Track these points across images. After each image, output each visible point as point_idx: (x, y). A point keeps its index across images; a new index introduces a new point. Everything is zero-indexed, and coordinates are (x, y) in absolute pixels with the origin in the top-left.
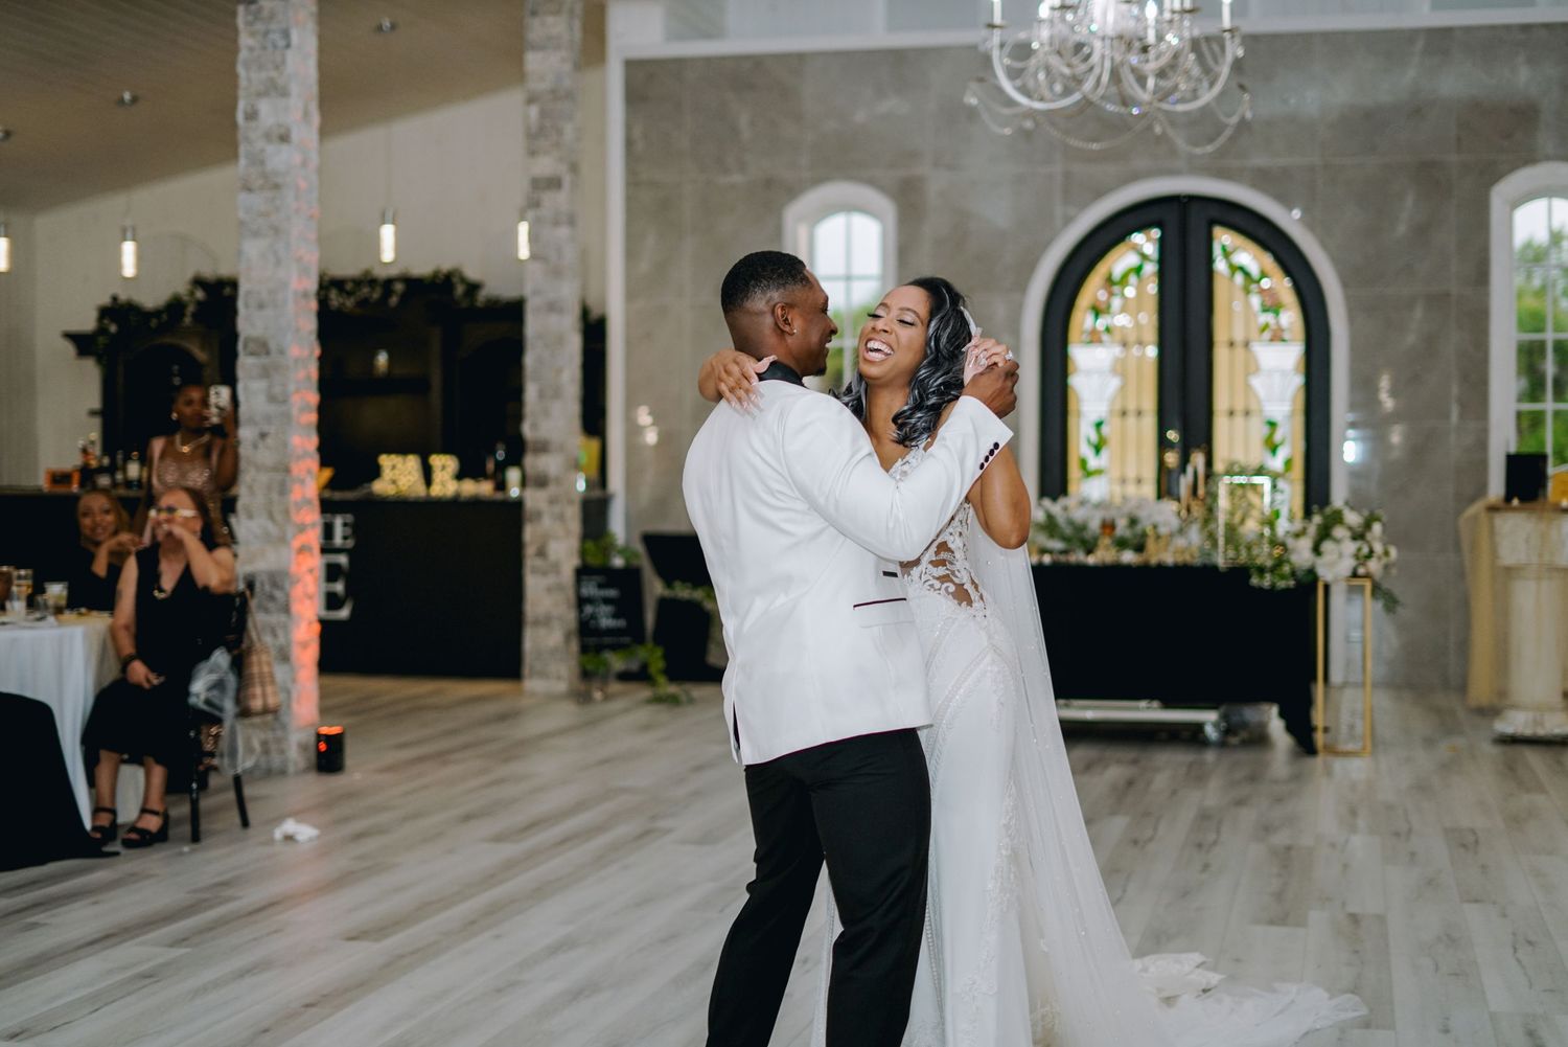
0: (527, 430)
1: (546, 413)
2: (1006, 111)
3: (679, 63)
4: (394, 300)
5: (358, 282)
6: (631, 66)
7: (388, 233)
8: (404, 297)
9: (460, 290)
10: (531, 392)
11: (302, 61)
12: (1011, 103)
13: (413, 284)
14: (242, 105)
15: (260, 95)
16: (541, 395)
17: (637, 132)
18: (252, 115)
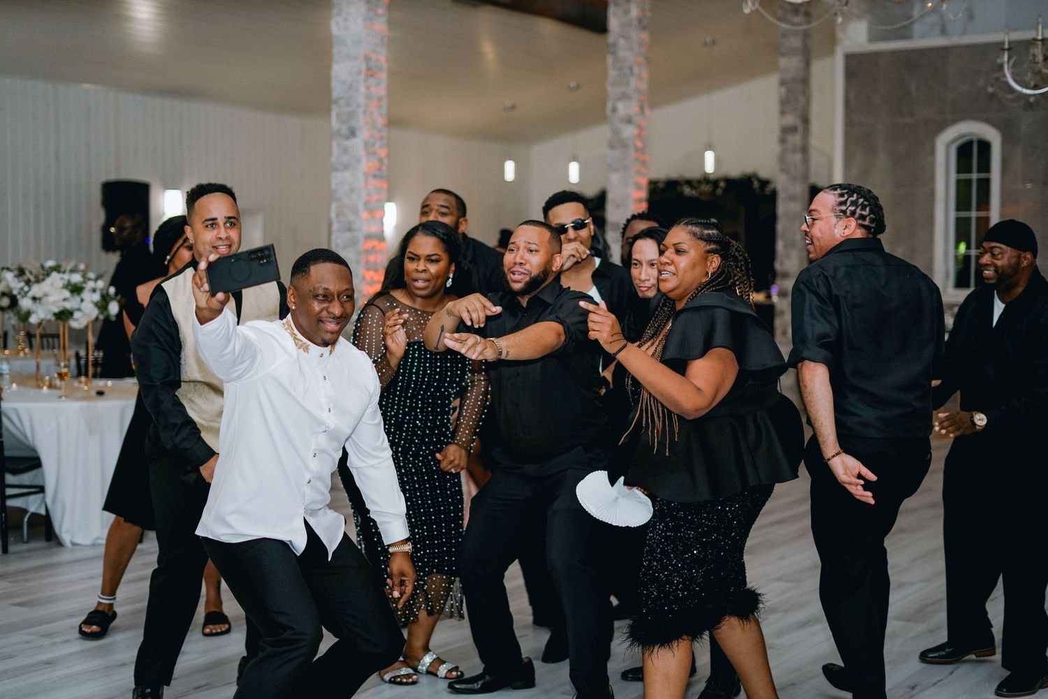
0: (778, 266)
1: (788, 257)
2: (1010, 96)
3: (876, 55)
4: (719, 192)
5: (699, 182)
6: (849, 58)
7: (709, 157)
8: (725, 190)
9: (756, 184)
10: (780, 245)
11: (638, 82)
12: (1012, 90)
13: (730, 182)
14: (609, 106)
15: (619, 99)
16: (786, 246)
17: (852, 96)
18: (614, 110)
